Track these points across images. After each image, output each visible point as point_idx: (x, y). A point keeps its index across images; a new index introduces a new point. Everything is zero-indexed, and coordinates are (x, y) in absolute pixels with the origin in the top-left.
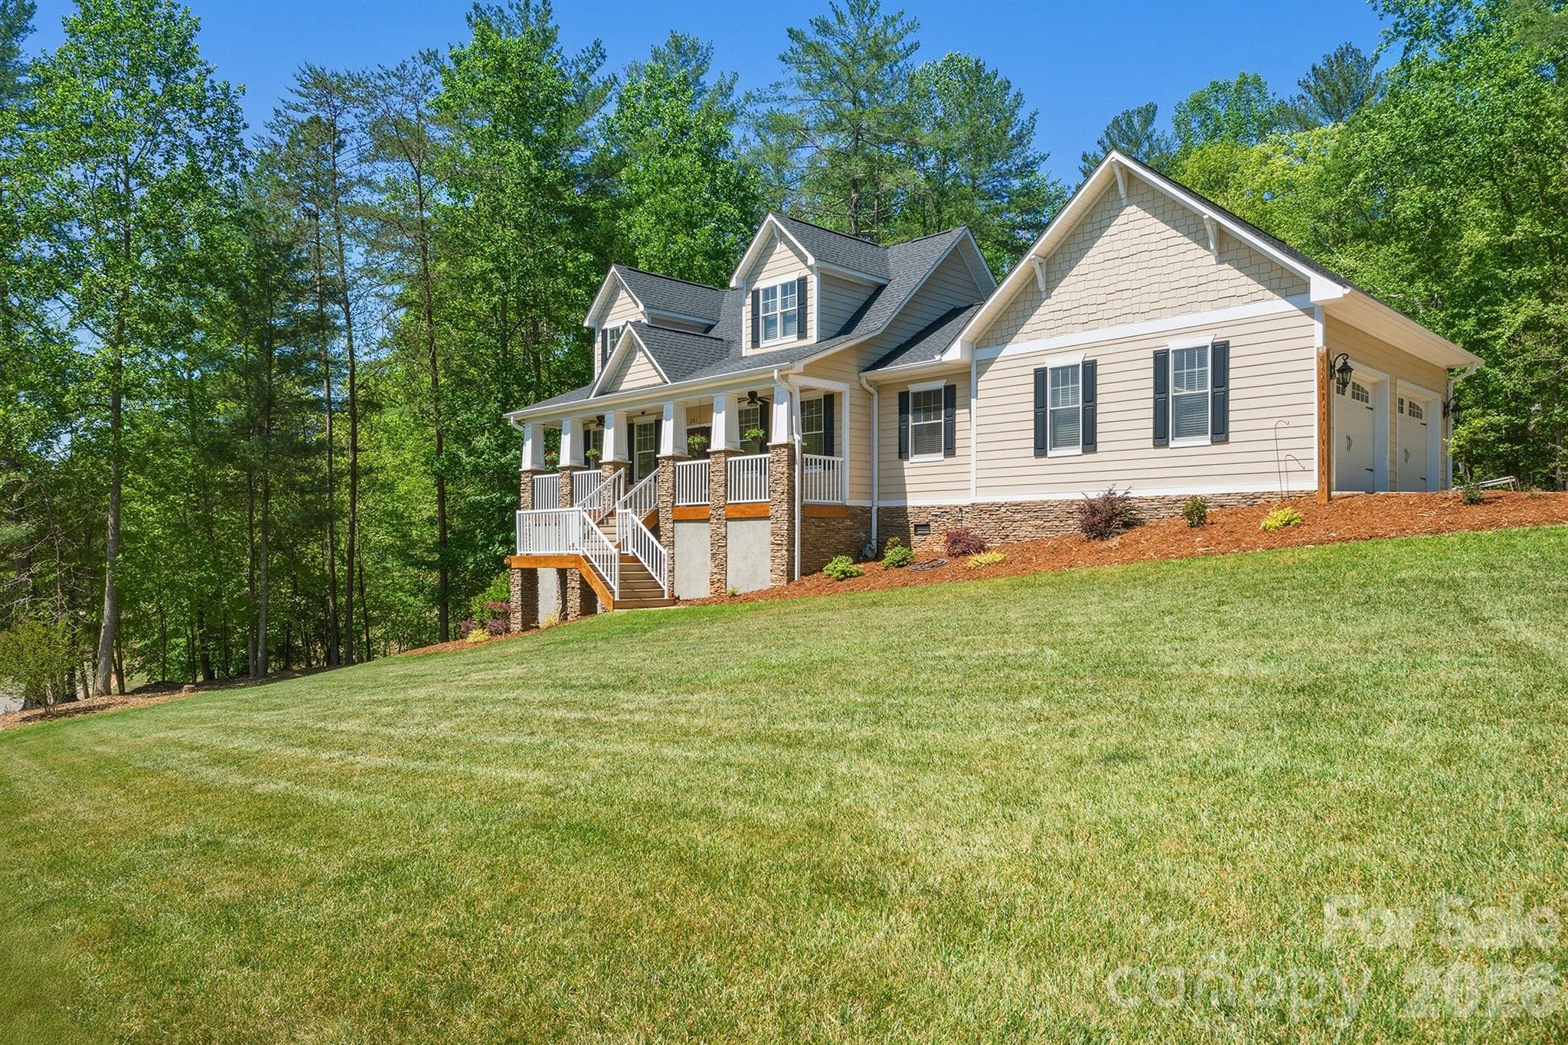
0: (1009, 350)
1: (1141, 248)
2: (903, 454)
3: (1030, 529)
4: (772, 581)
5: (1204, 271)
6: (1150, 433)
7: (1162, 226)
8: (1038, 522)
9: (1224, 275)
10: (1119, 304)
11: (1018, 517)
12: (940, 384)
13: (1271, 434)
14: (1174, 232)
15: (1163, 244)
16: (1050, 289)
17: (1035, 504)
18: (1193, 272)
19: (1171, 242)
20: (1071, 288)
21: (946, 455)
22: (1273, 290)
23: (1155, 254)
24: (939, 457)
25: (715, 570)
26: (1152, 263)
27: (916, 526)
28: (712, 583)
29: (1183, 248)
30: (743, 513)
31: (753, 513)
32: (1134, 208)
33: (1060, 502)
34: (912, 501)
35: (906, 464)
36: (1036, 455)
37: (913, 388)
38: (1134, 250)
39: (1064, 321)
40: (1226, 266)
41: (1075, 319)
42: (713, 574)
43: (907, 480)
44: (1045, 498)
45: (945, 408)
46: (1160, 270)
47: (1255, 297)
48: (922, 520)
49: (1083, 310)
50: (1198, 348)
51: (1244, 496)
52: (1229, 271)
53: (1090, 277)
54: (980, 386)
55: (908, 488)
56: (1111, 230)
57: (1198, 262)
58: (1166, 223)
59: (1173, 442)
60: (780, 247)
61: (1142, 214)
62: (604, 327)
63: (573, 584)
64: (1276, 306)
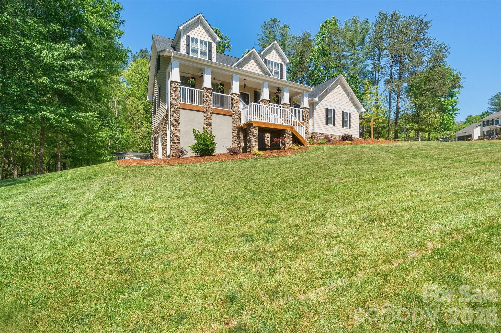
0: (321, 102)
6: (342, 125)
10: (338, 101)
13: (356, 129)
14: (344, 92)
16: (328, 94)
18: (346, 100)
19: (344, 94)
20: (331, 95)
32: (340, 85)
36: (326, 125)
38: (339, 93)
39: (330, 101)
40: (350, 101)
46: (343, 98)
47: (353, 107)
49: (333, 100)
50: (347, 113)
53: (334, 94)
54: (316, 108)
56: (337, 88)
59: (345, 127)
60: (274, 51)
61: (340, 87)
62: (188, 34)
63: (288, 135)
64: (355, 110)
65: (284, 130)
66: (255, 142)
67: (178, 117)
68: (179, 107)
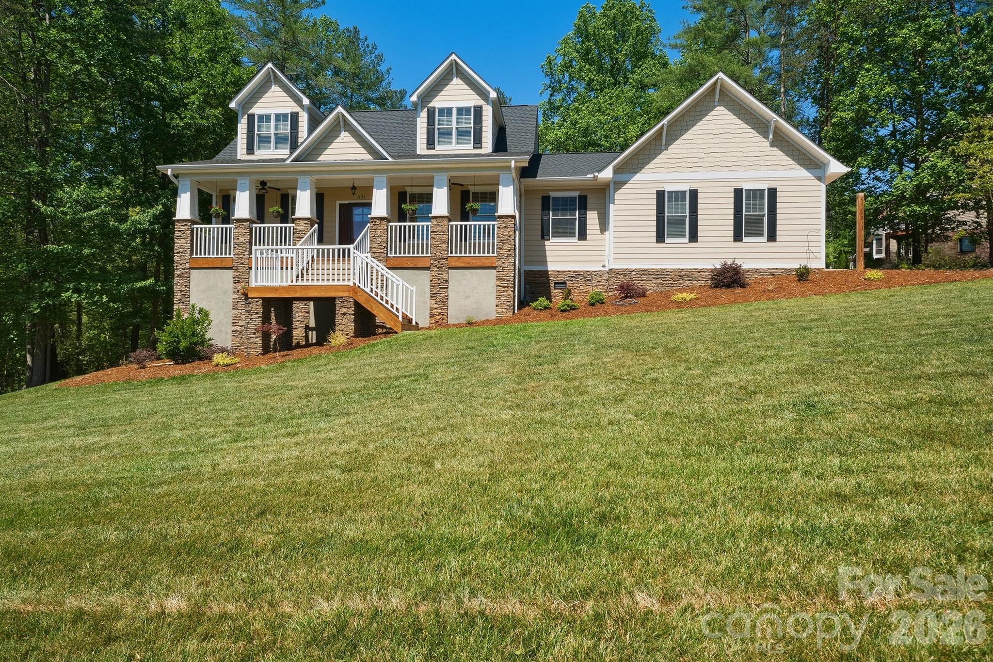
0: (638, 177)
1: (727, 131)
2: (544, 236)
3: (653, 285)
4: (498, 313)
5: (761, 149)
6: (732, 233)
7: (740, 122)
8: (659, 281)
9: (773, 153)
10: (712, 160)
11: (645, 277)
12: (576, 194)
13: (805, 239)
14: (746, 126)
15: (740, 131)
16: (668, 145)
17: (657, 270)
18: (757, 149)
19: (744, 131)
20: (681, 146)
21: (579, 239)
22: (800, 165)
23: (734, 135)
24: (575, 240)
25: (436, 306)
26: (733, 140)
27: (555, 283)
28: (432, 316)
29: (751, 135)
30: (467, 263)
31: (479, 264)
32: (722, 108)
33: (674, 270)
34: (551, 267)
35: (547, 243)
36: (657, 242)
37: (553, 194)
38: (722, 131)
39: (678, 165)
40: (775, 148)
41: (684, 164)
42: (432, 309)
43: (548, 253)
44: (664, 267)
45: (579, 209)
46: (737, 145)
47: (791, 167)
48: (559, 279)
49: (689, 160)
50: (759, 190)
51: (786, 270)
52: (776, 151)
53: (693, 142)
54: (616, 196)
55: (548, 259)
56: (707, 118)
57: (759, 144)
58: (741, 120)
59: (745, 239)
60: (456, 81)
61: (727, 112)
62: (251, 112)
63: (344, 310)
64: (803, 173)
65: (333, 299)
66: (254, 333)
67: (186, 286)
68: (188, 265)
